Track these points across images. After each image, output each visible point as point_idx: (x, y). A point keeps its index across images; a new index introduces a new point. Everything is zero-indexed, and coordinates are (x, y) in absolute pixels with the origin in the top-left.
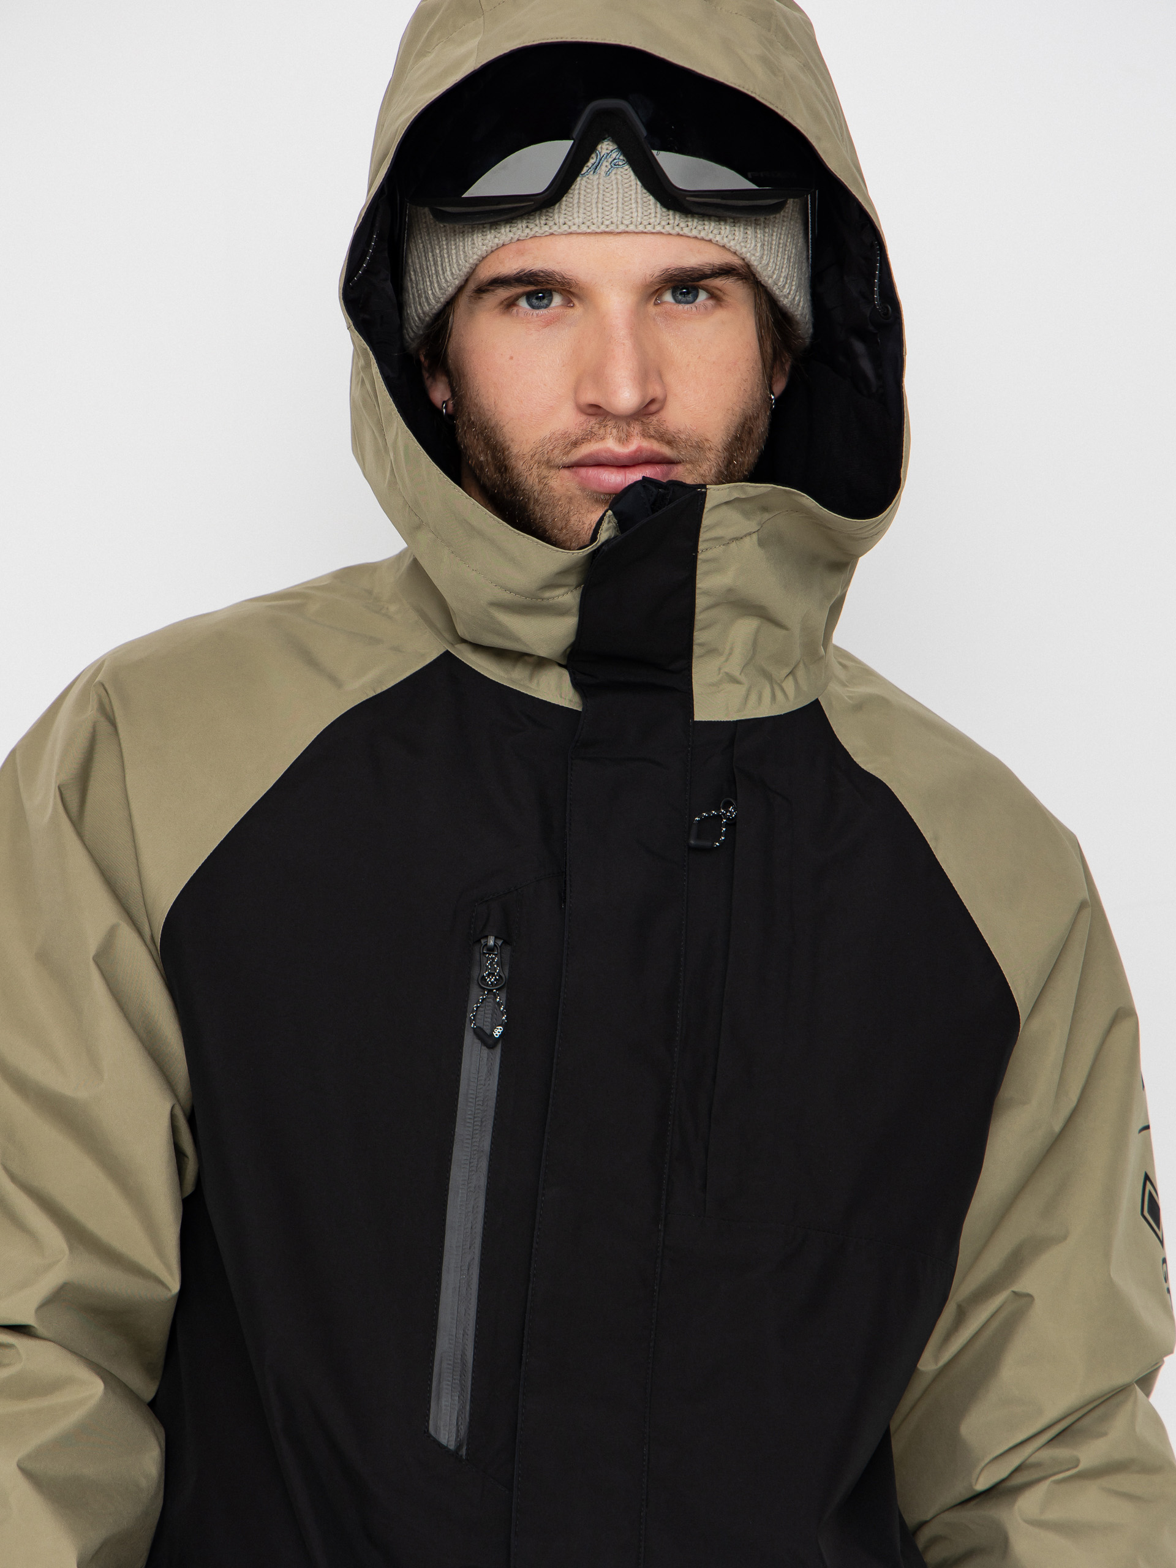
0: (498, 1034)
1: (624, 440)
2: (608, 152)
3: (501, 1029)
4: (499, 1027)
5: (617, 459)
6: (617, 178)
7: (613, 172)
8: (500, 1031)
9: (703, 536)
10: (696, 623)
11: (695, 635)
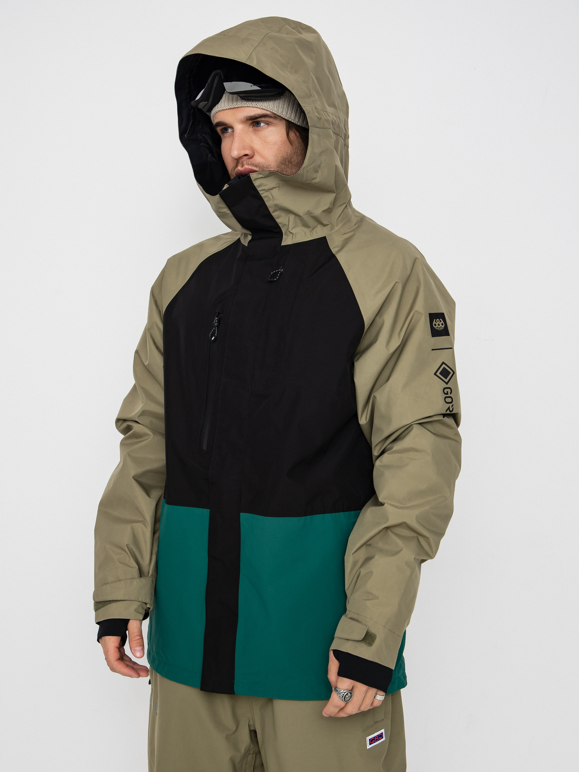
9: (259, 189)
10: (274, 217)
11: (276, 220)
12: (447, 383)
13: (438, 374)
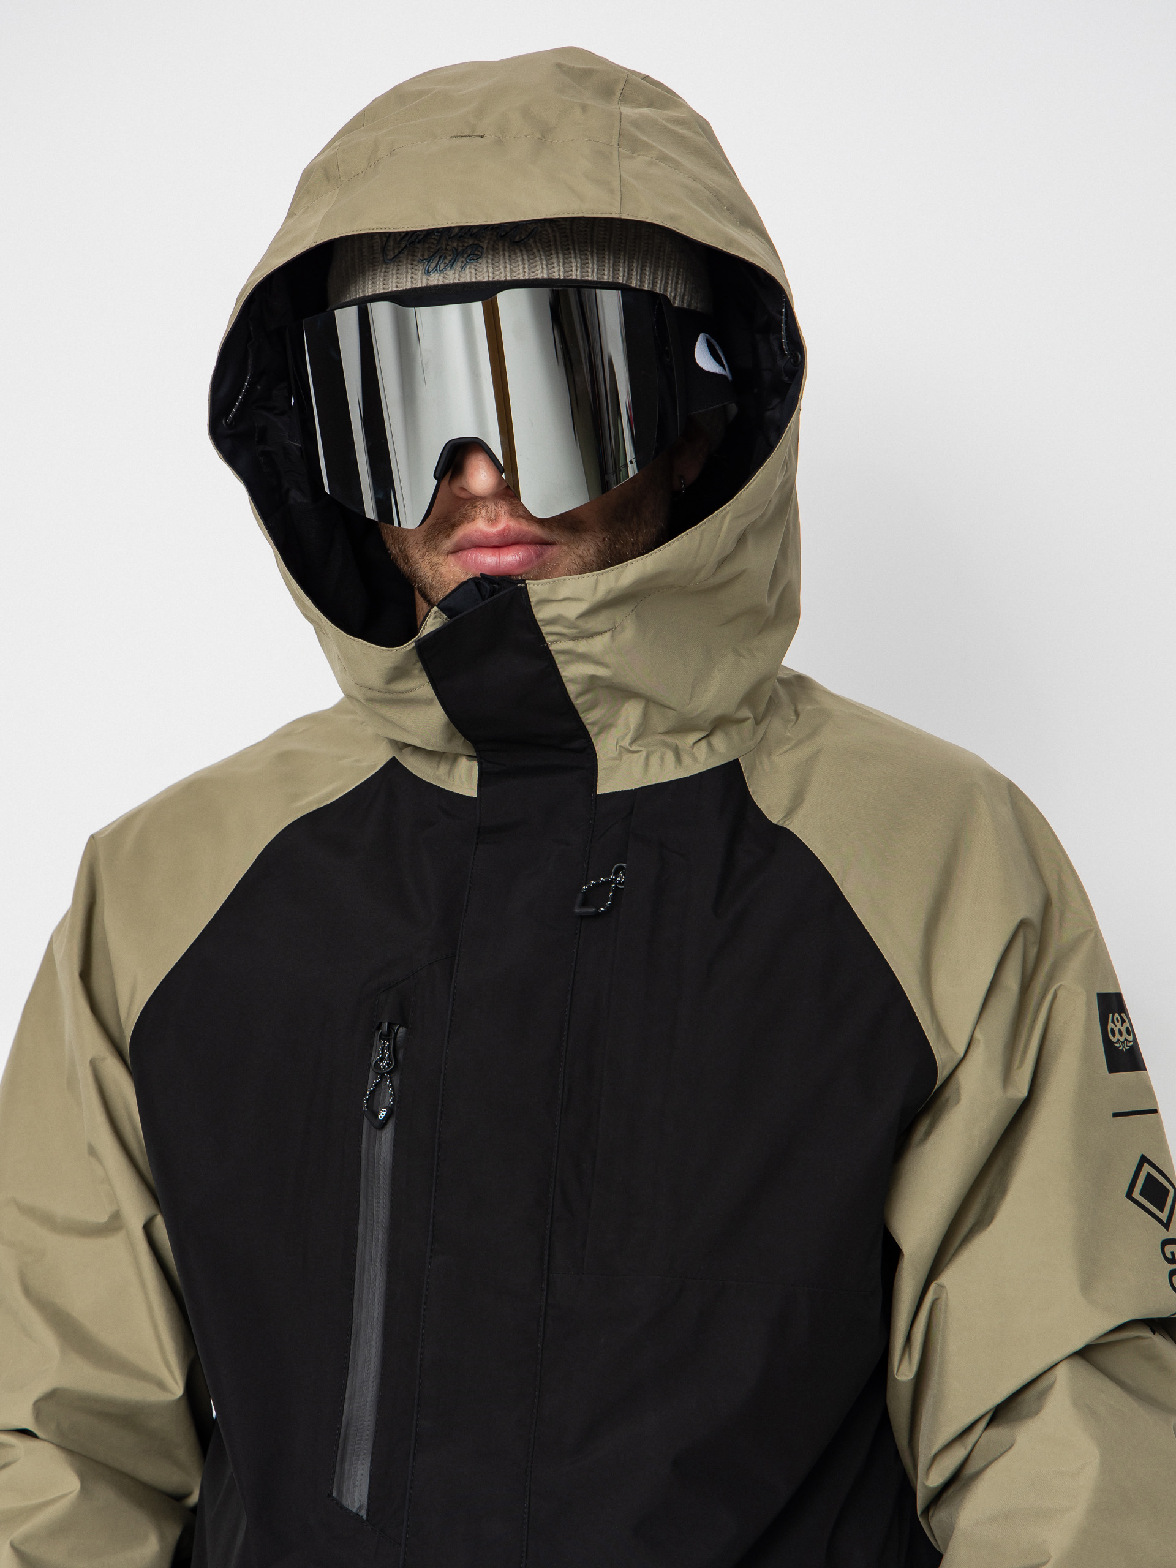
0: (382, 1116)
1: (492, 521)
2: (464, 248)
3: (385, 1111)
4: (383, 1110)
5: (486, 537)
6: (471, 272)
7: (468, 267)
8: (384, 1113)
9: (545, 630)
10: (576, 707)
11: (581, 716)
12: (1167, 1225)
13: (1136, 1194)
